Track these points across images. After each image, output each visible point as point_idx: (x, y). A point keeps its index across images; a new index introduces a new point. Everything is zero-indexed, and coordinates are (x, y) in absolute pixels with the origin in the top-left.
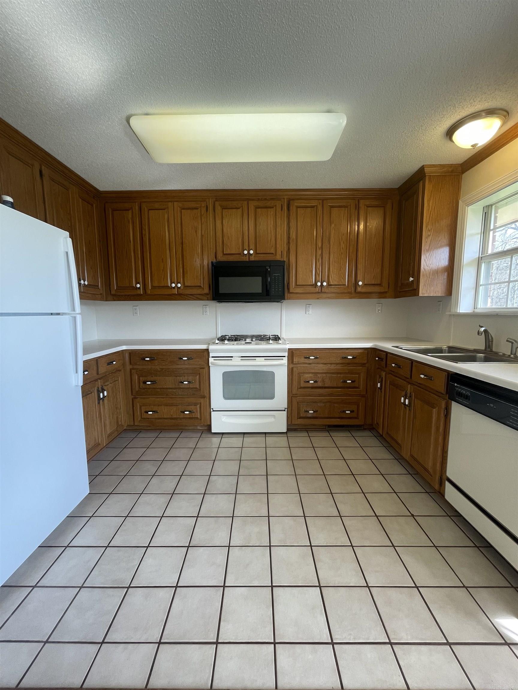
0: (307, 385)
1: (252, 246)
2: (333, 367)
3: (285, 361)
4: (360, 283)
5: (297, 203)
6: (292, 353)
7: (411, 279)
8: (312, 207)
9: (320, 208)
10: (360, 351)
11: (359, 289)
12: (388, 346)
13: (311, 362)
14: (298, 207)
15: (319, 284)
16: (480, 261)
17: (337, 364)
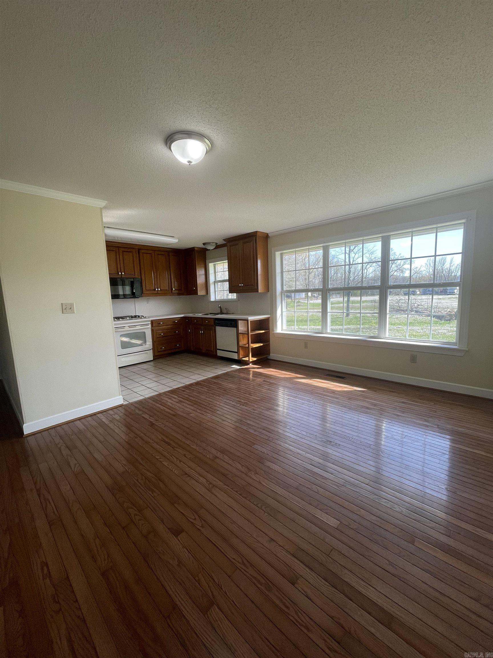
0: (160, 336)
1: (122, 270)
2: (169, 326)
3: (150, 326)
4: (174, 289)
5: (142, 251)
6: (152, 322)
7: (194, 288)
8: (150, 253)
9: (153, 254)
10: (179, 318)
11: (173, 292)
12: (191, 315)
13: (160, 325)
14: (143, 253)
15: (157, 289)
16: (215, 282)
17: (171, 325)
